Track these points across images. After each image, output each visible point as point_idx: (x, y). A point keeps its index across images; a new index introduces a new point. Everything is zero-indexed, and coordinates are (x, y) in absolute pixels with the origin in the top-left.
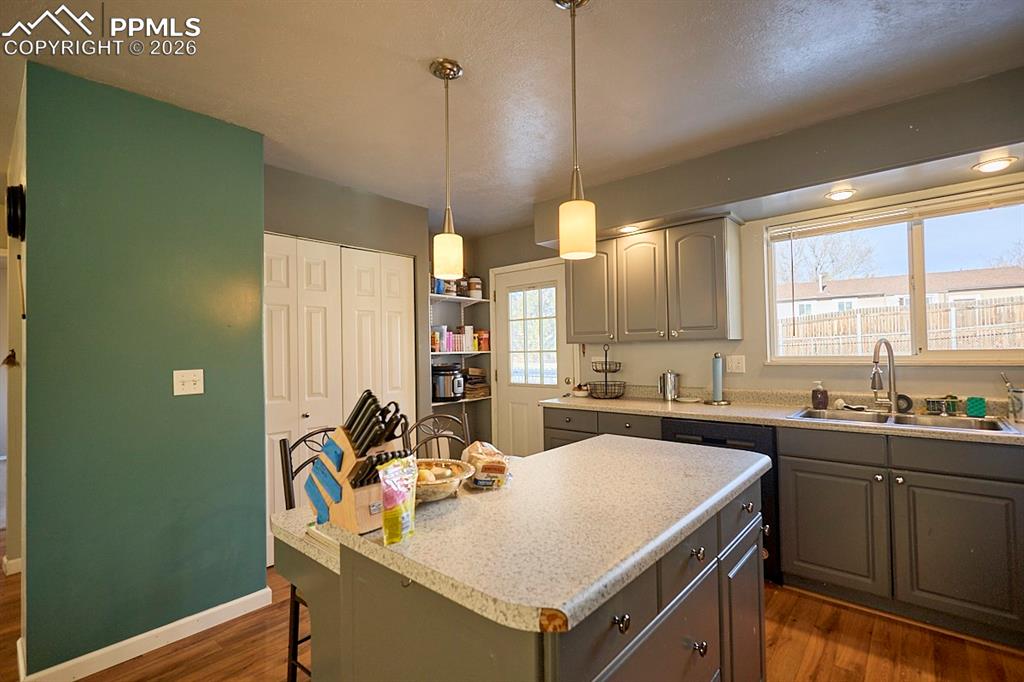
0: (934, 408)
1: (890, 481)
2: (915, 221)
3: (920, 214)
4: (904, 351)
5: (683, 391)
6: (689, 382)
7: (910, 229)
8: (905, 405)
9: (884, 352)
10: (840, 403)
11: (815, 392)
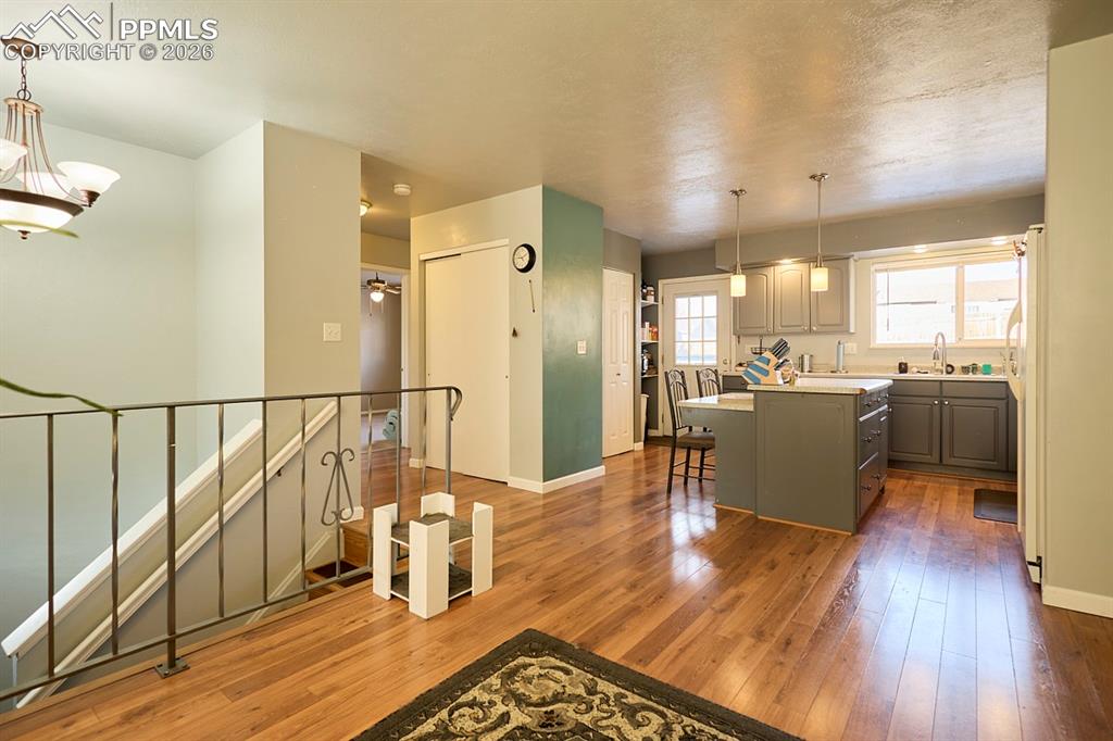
0: (965, 370)
1: (941, 403)
2: (960, 266)
3: (963, 262)
4: (951, 339)
5: (814, 367)
6: (817, 360)
7: (957, 270)
8: (951, 369)
9: (940, 340)
10: (915, 370)
11: (900, 364)
